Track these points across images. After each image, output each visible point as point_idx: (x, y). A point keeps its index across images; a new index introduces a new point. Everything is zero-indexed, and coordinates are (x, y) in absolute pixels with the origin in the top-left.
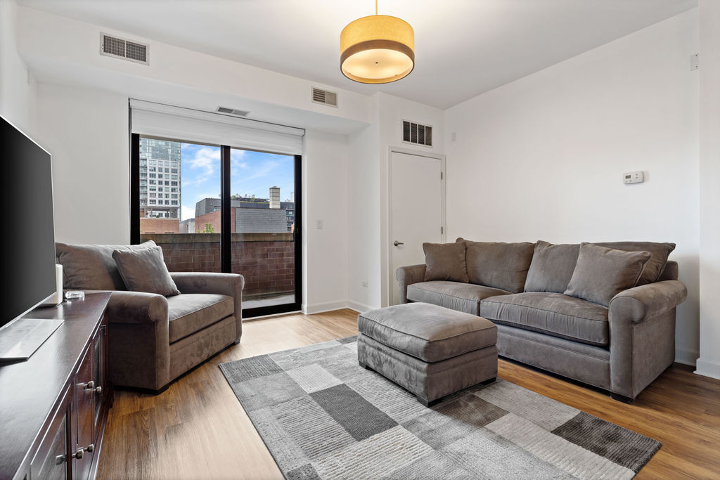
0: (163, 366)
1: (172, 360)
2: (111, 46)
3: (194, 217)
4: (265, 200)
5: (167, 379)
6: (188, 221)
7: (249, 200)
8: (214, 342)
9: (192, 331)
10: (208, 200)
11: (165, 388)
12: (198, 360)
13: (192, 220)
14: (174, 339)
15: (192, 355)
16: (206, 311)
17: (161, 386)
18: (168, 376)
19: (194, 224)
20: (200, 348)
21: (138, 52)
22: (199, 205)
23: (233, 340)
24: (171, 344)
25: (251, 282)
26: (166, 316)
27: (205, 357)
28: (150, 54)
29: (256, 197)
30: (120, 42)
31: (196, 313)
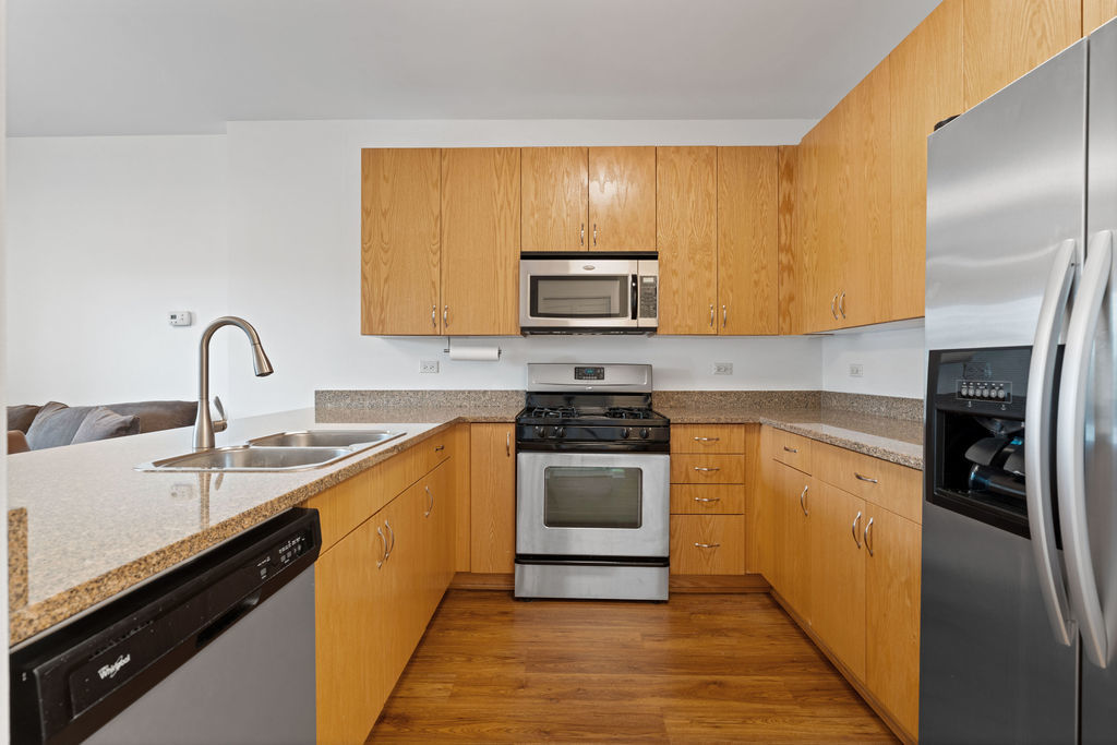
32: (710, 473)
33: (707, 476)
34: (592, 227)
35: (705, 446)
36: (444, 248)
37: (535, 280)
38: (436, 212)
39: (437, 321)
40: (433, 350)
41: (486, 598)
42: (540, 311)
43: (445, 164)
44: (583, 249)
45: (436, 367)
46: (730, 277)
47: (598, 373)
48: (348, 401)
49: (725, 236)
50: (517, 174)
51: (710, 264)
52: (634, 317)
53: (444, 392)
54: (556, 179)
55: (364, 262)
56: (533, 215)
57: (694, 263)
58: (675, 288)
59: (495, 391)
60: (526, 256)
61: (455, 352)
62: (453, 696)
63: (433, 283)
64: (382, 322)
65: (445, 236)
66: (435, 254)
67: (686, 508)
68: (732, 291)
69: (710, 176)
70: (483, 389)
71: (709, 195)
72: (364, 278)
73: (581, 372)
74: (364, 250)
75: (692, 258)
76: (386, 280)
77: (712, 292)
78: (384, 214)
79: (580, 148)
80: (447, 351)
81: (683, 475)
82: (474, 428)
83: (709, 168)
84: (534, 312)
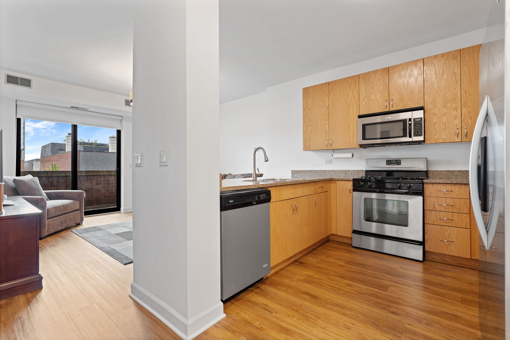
0: (44, 227)
1: (48, 226)
2: (11, 80)
3: (40, 158)
4: (107, 145)
5: (46, 234)
6: (33, 161)
7: (91, 144)
8: (69, 221)
9: (57, 214)
10: (53, 145)
11: (45, 237)
12: (60, 228)
13: (37, 160)
14: (49, 217)
15: (58, 225)
16: (65, 206)
17: (43, 236)
18: (47, 232)
19: (39, 163)
20: (62, 223)
21: (27, 83)
22: (44, 148)
23: (78, 222)
24: (48, 219)
25: (91, 199)
26: (46, 206)
27: (64, 227)
28: (33, 84)
29: (98, 142)
30: (17, 78)
31: (60, 206)
32: (447, 207)
33: (446, 208)
34: (391, 100)
35: (444, 194)
36: (330, 118)
37: (364, 126)
38: (327, 105)
39: (328, 144)
40: (328, 155)
41: (342, 245)
42: (366, 138)
43: (330, 87)
44: (387, 110)
45: (330, 162)
46: (469, 112)
47: (398, 162)
48: (301, 174)
49: (466, 92)
50: (357, 85)
51: (456, 108)
52: (410, 137)
53: (334, 171)
54: (374, 83)
55: (304, 126)
56: (364, 100)
57: (446, 108)
58: (435, 122)
59: (353, 170)
60: (360, 117)
61: (336, 155)
62: (318, 262)
63: (326, 131)
64: (309, 146)
65: (330, 114)
66: (327, 120)
67: (434, 221)
68: (471, 119)
69: (456, 65)
70: (348, 170)
71: (455, 74)
72: (304, 132)
73: (389, 162)
74: (304, 122)
75: (446, 106)
76: (311, 132)
77: (458, 121)
78: (310, 109)
79: (385, 68)
80: (332, 155)
81: (432, 207)
82: (338, 182)
83: (455, 61)
84: (364, 138)
